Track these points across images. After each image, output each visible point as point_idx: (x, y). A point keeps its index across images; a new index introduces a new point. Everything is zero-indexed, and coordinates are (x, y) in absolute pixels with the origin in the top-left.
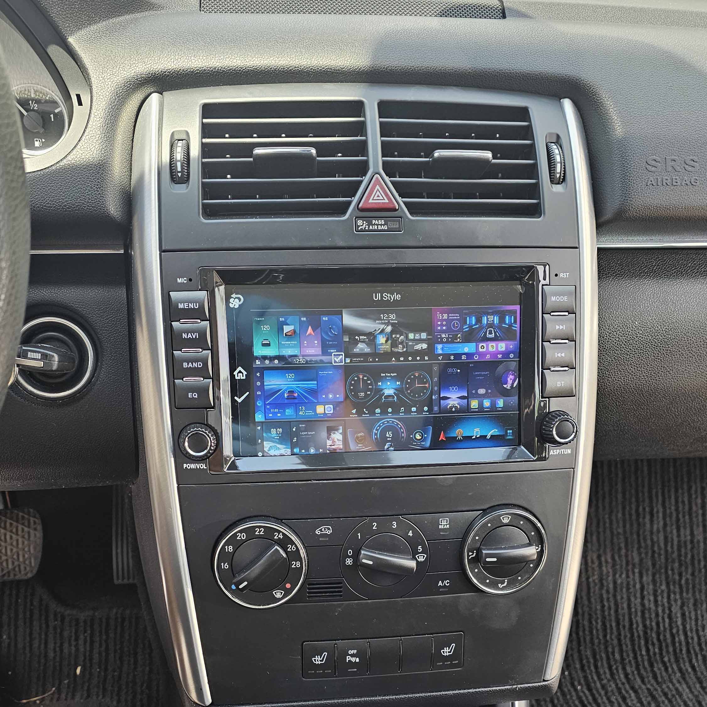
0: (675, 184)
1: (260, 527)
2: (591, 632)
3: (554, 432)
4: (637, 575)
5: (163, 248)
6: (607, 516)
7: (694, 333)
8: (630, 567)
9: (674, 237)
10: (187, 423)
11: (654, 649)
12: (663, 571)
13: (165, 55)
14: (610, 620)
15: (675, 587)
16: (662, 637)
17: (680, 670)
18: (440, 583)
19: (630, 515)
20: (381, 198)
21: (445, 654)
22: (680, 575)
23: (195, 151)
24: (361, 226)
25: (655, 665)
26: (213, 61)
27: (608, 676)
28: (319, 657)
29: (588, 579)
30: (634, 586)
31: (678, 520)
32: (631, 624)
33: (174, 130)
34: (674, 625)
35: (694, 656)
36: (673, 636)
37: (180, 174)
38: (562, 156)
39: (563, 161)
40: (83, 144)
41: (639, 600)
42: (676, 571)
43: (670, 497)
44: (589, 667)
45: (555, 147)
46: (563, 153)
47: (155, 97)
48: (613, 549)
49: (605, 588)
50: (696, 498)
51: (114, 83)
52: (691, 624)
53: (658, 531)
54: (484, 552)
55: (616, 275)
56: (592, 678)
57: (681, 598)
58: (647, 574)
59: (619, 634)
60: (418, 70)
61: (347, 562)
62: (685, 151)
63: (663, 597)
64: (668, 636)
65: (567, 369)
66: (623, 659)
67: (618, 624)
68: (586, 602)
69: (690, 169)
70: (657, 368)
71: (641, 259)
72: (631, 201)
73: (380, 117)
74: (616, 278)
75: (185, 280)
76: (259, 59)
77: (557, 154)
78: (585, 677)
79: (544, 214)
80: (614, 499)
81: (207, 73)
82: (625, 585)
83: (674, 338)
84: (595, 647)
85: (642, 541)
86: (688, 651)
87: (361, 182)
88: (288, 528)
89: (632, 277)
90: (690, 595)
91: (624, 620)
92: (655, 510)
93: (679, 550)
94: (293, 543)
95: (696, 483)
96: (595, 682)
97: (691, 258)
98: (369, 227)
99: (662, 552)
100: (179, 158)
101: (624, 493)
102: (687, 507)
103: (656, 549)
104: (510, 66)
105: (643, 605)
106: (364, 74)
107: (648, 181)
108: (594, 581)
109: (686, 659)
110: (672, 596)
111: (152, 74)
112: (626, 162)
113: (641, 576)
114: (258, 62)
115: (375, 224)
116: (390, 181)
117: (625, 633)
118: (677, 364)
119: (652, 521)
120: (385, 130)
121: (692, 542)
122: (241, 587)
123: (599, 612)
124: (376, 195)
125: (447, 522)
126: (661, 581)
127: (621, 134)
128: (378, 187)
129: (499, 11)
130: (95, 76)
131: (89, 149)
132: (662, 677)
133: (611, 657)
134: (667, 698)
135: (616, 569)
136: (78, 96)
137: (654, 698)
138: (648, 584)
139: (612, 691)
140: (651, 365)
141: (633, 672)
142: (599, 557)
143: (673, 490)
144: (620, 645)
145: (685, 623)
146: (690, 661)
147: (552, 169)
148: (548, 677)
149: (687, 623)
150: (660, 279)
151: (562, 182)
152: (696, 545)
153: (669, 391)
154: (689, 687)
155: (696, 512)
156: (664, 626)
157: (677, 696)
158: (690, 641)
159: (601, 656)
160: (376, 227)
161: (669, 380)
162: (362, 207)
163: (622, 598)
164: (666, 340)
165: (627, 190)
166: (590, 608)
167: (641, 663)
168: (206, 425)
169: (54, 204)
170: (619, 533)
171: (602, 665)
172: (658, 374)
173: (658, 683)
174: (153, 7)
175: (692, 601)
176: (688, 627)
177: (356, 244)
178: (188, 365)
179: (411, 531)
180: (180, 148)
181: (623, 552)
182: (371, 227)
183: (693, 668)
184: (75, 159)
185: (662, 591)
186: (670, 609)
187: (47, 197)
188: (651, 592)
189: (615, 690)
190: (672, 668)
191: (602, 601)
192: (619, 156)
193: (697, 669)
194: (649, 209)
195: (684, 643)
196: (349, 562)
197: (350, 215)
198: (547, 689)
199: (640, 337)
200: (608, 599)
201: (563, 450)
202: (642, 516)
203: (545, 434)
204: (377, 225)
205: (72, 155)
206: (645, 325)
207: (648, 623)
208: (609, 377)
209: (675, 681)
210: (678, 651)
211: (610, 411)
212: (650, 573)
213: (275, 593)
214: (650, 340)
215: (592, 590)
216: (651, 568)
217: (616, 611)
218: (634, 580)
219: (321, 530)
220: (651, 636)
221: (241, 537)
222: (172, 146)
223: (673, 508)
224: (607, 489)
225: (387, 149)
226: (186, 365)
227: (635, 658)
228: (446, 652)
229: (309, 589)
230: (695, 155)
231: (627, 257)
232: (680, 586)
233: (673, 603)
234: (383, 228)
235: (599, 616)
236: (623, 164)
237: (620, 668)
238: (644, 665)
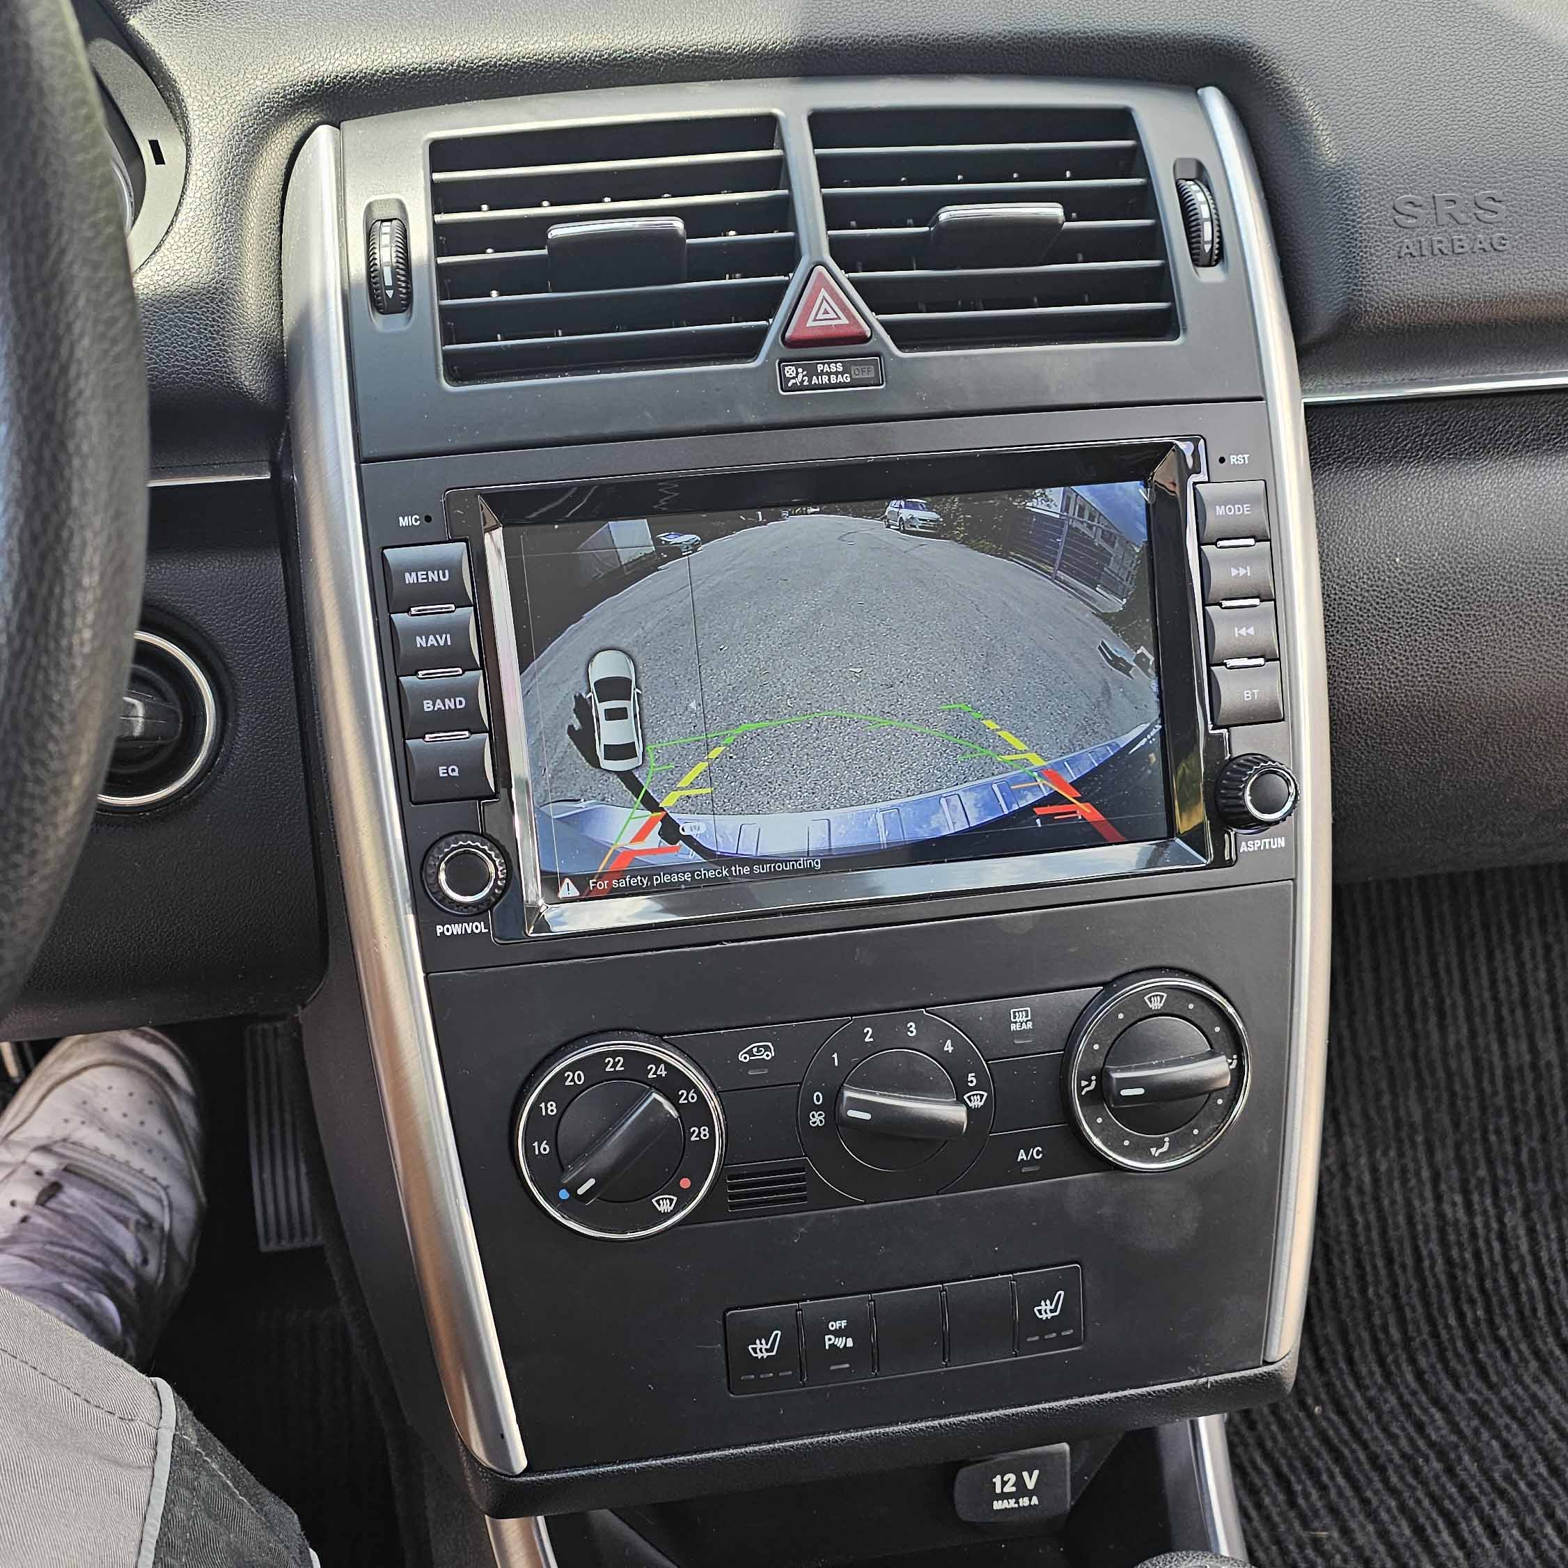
0: (1460, 251)
1: (614, 1053)
3: (1248, 798)
4: (1421, 1149)
5: (364, 454)
7: (1523, 575)
8: (1404, 1133)
9: (1461, 372)
10: (440, 833)
11: (1475, 1312)
12: (1477, 1135)
15: (1506, 1171)
16: (1488, 1284)
18: (1022, 1155)
20: (833, 315)
21: (1044, 1316)
22: (1516, 1142)
23: (420, 242)
24: (794, 378)
25: (1481, 1347)
26: (446, 47)
27: (1379, 1379)
28: (764, 1341)
30: (1418, 1174)
32: (1418, 1259)
33: (371, 199)
34: (1512, 1255)
36: (1513, 1280)
37: (390, 293)
38: (1212, 206)
39: (1215, 216)
40: (177, 239)
41: (1431, 1204)
42: (1506, 1135)
44: (1335, 1363)
45: (1195, 188)
46: (1213, 202)
47: (324, 134)
49: (1354, 1183)
52: (1549, 1249)
54: (1113, 1075)
55: (1345, 460)
56: (1344, 1386)
57: (1523, 1192)
58: (1444, 1146)
59: (1395, 1285)
60: (889, 44)
61: (814, 1120)
62: (1474, 179)
63: (1482, 1195)
64: (1503, 1281)
65: (1261, 661)
66: (1407, 1340)
67: (1390, 1261)
69: (1487, 216)
70: (1450, 657)
71: (1394, 423)
72: (1368, 292)
73: (815, 147)
74: (1345, 467)
75: (416, 520)
76: (545, 40)
77: (1202, 203)
78: (1329, 1385)
79: (1185, 330)
81: (436, 75)
82: (1396, 1174)
83: (1481, 587)
84: (1344, 1316)
87: (786, 285)
88: (678, 1051)
89: (1380, 462)
90: (1542, 1185)
91: (1402, 1249)
94: (691, 1086)
96: (1350, 1395)
97: (1502, 415)
98: (810, 381)
99: (1473, 1094)
100: (386, 260)
102: (1516, 994)
104: (1086, 25)
105: (1441, 1215)
106: (773, 59)
107: (1401, 247)
109: (1547, 1329)
110: (1503, 1191)
111: (316, 82)
112: (1351, 210)
113: (1430, 1152)
114: (543, 46)
115: (822, 373)
116: (849, 279)
117: (1407, 1279)
118: (1492, 644)
120: (828, 172)
121: (1534, 1066)
122: (580, 1192)
123: (1344, 1238)
124: (822, 310)
125: (1027, 1016)
126: (1475, 1160)
127: (1335, 151)
128: (823, 293)
131: (189, 250)
133: (1381, 1335)
135: (1373, 1139)
136: (155, 145)
137: (1485, 1419)
138: (1448, 1168)
139: (1391, 1411)
140: (1437, 651)
141: (1433, 1366)
144: (1399, 1309)
145: (1537, 1248)
147: (1194, 235)
148: (1273, 1353)
149: (1541, 1247)
150: (1440, 462)
151: (1217, 262)
152: (1545, 1075)
153: (1480, 705)
156: (1491, 1259)
159: (1359, 1337)
160: (825, 379)
161: (1476, 681)
162: (791, 337)
163: (1393, 1202)
165: (1357, 270)
167: (1447, 1344)
168: (482, 834)
171: (1364, 1355)
172: (1453, 671)
175: (1547, 1199)
176: (1544, 1256)
177: (785, 418)
178: (434, 705)
179: (949, 1041)
180: (388, 236)
182: (815, 380)
184: (162, 273)
185: (1480, 1181)
188: (1457, 1186)
189: (1398, 1410)
190: (1519, 1351)
191: (1350, 1214)
194: (1409, 306)
196: (817, 1119)
197: (768, 357)
198: (1273, 1382)
199: (1408, 589)
200: (1363, 1207)
201: (1267, 840)
203: (1226, 806)
204: (829, 374)
205: (152, 263)
206: (1415, 564)
207: (1455, 1253)
208: (1346, 684)
209: (1528, 1380)
210: (1527, 1311)
211: (1354, 759)
212: (1449, 1143)
213: (658, 1201)
214: (1430, 595)
217: (1383, 1233)
218: (1416, 1160)
219: (750, 1053)
220: (1465, 1282)
221: (573, 1079)
222: (369, 235)
225: (836, 213)
226: (431, 705)
227: (1435, 1334)
228: (1045, 1310)
229: (731, 1187)
230: (1495, 188)
231: (1364, 421)
232: (1519, 1168)
233: (1506, 1205)
234: (840, 379)
235: (1345, 1246)
236: (1345, 214)
237: (1403, 1357)
238: (1455, 1349)
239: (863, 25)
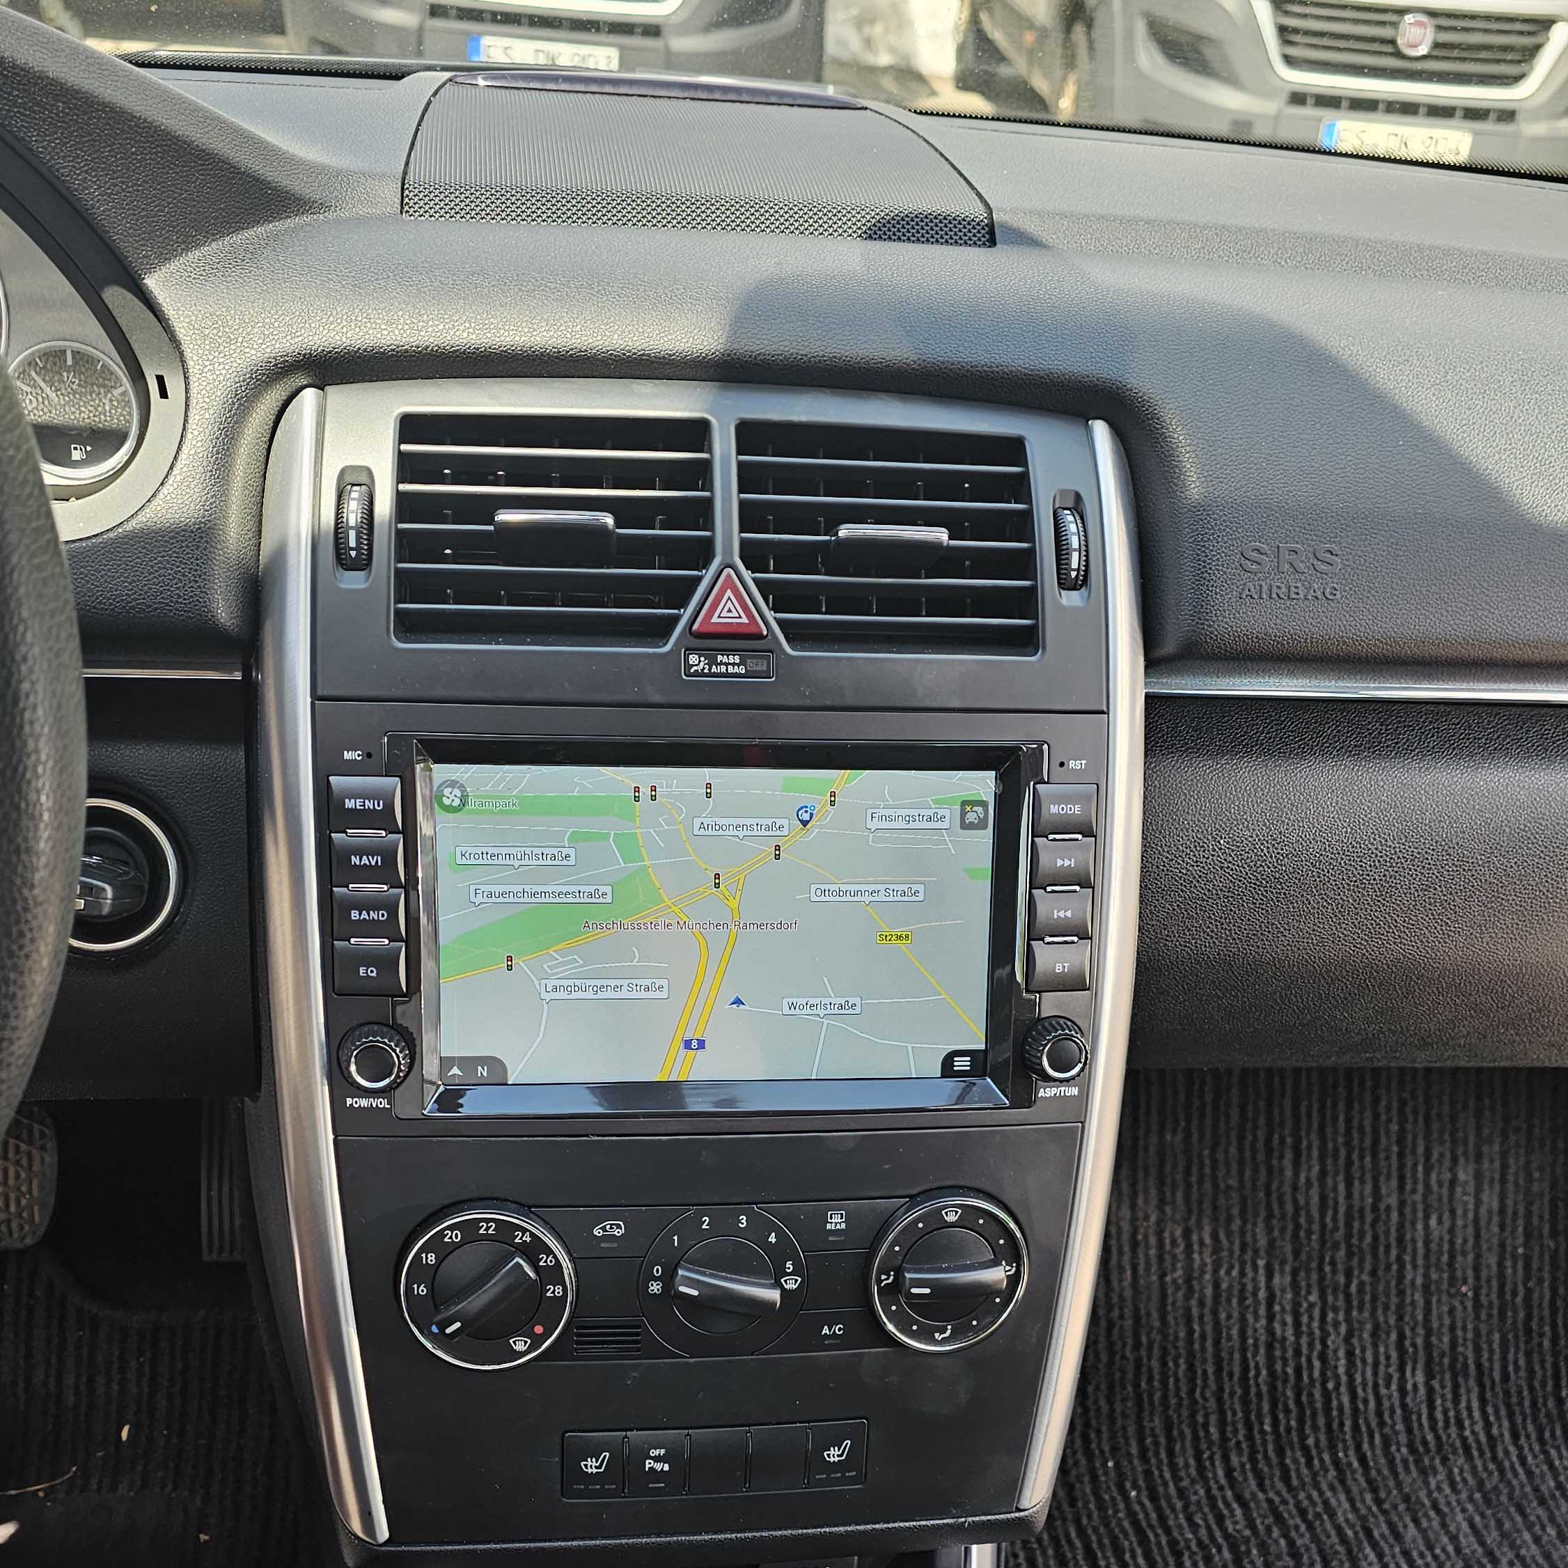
0: (1295, 596)
1: (487, 1221)
2: (1164, 1383)
3: (1045, 1058)
4: (1261, 1271)
5: (320, 693)
6: (1206, 1152)
8: (1248, 1256)
10: (355, 1023)
11: (1288, 1421)
12: (1314, 1265)
13: (331, 319)
14: (1204, 1361)
15: (1336, 1299)
16: (1304, 1398)
17: (1336, 1463)
18: (826, 1330)
19: (1254, 1151)
20: (736, 614)
21: (832, 1460)
22: (1349, 1274)
23: (384, 506)
24: (696, 666)
25: (1289, 1453)
26: (422, 333)
27: (1193, 1471)
28: (594, 1460)
29: (1162, 1276)
30: (1255, 1294)
31: (1349, 1163)
32: (1245, 1370)
33: (345, 464)
34: (1329, 1373)
35: (1366, 1440)
36: (1326, 1395)
37: (353, 553)
38: (1082, 538)
40: (171, 490)
41: (1263, 1322)
42: (1340, 1267)
43: (1335, 1119)
44: (1157, 1454)
45: (1071, 518)
46: (1084, 528)
47: (309, 395)
48: (1215, 1219)
49: (1196, 1295)
50: (1389, 1120)
51: (230, 371)
52: (1363, 1375)
53: (1309, 1183)
54: (908, 1275)
55: (1185, 751)
56: (1161, 1476)
57: (1348, 1320)
58: (1282, 1272)
59: (1221, 1389)
60: (815, 363)
61: (652, 1288)
63: (1311, 1318)
64: (1317, 1395)
65: (1075, 939)
66: (1224, 1439)
67: (1219, 1369)
68: (1157, 1324)
69: (1323, 567)
71: (1237, 718)
72: (1210, 626)
73: (739, 453)
74: (1186, 757)
75: (359, 755)
76: (511, 333)
77: (1074, 534)
78: (1148, 1473)
79: (1044, 648)
80: (1222, 1119)
81: (411, 356)
82: (1236, 1292)
84: (1171, 1412)
85: (1275, 1206)
86: (1356, 1428)
87: (700, 579)
88: (542, 1223)
89: (1218, 754)
90: (1366, 1314)
91: (1231, 1360)
92: (1305, 1143)
93: (1349, 1225)
94: (549, 1252)
95: (1388, 1090)
96: (1165, 1484)
98: (710, 669)
99: (1316, 1227)
100: (352, 522)
101: (1243, 1109)
102: (1368, 1142)
103: (1302, 1220)
104: (993, 360)
105: (1270, 1331)
106: (710, 367)
107: (1243, 589)
108: (1174, 1281)
109: (1350, 1443)
110: (1330, 1315)
111: (305, 355)
112: (1203, 552)
113: (1270, 1276)
114: (508, 339)
115: (721, 663)
116: (754, 580)
117: (1232, 1386)
119: (1296, 1164)
120: (749, 479)
121: (1375, 1208)
122: (448, 1331)
123: (1181, 1344)
124: (726, 609)
125: (842, 1219)
126: (1309, 1286)
127: (1197, 497)
128: (729, 593)
129: (983, 228)
130: (195, 358)
131: (180, 501)
132: (1299, 1477)
133: (1202, 1434)
134: (1305, 1520)
135: (1220, 1258)
136: (160, 380)
137: (1279, 1519)
138: (1283, 1291)
139: (1199, 1502)
141: (1243, 1465)
142: (1187, 1233)
143: (1341, 1106)
144: (1222, 1412)
145: (1353, 1370)
146: (1358, 1447)
147: (1063, 559)
148: (1025, 1503)
149: (1356, 1371)
150: (1272, 758)
151: (1081, 586)
152: (1383, 1217)
154: (1351, 1501)
155: (1387, 1149)
156: (1311, 1376)
157: (1325, 1517)
158: (1361, 1406)
159: (1182, 1433)
160: (723, 669)
162: (698, 630)
163: (1229, 1317)
164: (1277, 875)
165: (1202, 606)
166: (1165, 1337)
167: (1260, 1449)
168: (392, 1027)
169: (111, 604)
170: (1229, 1187)
171: (1183, 1447)
173: (1290, 1488)
174: (310, 207)
175: (1369, 1327)
176: (1359, 1379)
177: (684, 700)
178: (360, 915)
179: (773, 1234)
180: (356, 501)
181: (1236, 1225)
182: (714, 669)
183: (1363, 1460)
184: (155, 520)
185: (1311, 1305)
186: (1324, 1345)
187: (98, 591)
188: (1288, 1307)
189: (1204, 1501)
190: (1322, 1460)
191: (1188, 1322)
192: (1190, 540)
193: (1371, 1464)
194: (1244, 641)
195: (1347, 1410)
196: (655, 1288)
197: (676, 644)
198: (1024, 1524)
199: (1228, 867)
200: (1201, 1317)
201: (1062, 1090)
202: (1276, 1154)
203: (1029, 1060)
204: (727, 664)
205: (148, 510)
206: (1238, 847)
207: (1278, 1366)
209: (1324, 1487)
210: (1335, 1425)
212: (1288, 1268)
213: (514, 1342)
214: (1247, 874)
215: (1170, 1300)
216: (1290, 1257)
217: (1217, 1343)
218: (1254, 1280)
219: (604, 1229)
220: (1284, 1394)
221: (451, 1238)
222: (340, 498)
223: (1341, 1140)
224: (1209, 1098)
225: (750, 517)
226: (357, 915)
227: (1250, 1437)
228: (833, 1455)
229: (578, 1335)
230: (1334, 542)
231: (1211, 714)
232: (1348, 1297)
233: (1331, 1330)
234: (736, 670)
235: (1182, 1351)
236: (1198, 555)
237: (1217, 1457)
238: (1266, 1451)
239: (795, 343)
